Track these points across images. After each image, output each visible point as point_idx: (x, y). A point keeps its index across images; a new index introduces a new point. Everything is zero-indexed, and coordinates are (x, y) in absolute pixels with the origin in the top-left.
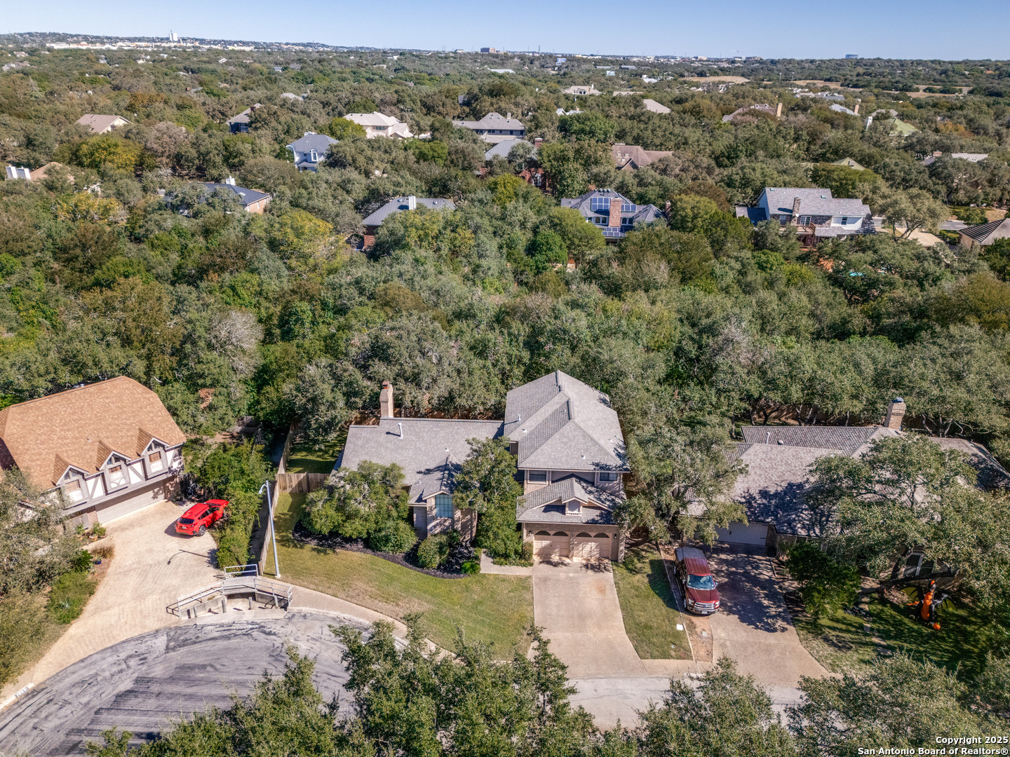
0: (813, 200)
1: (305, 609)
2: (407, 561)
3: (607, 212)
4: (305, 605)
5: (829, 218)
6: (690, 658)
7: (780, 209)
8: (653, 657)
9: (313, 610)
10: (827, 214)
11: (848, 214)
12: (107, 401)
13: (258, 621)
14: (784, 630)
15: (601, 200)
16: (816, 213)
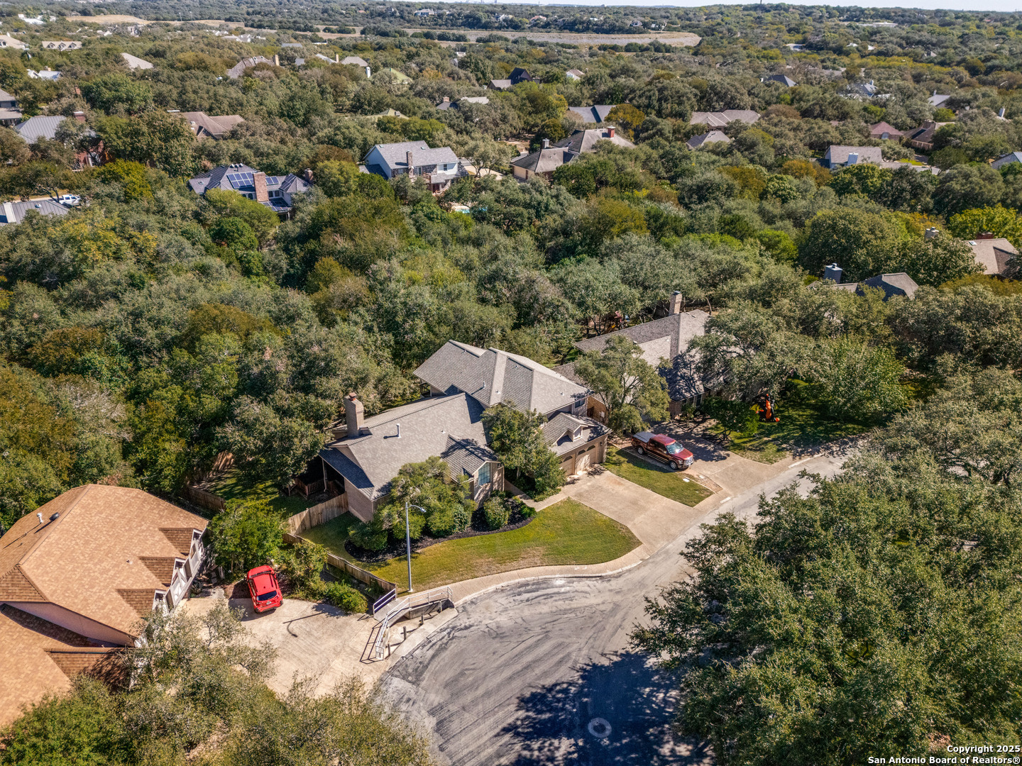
0: (420, 154)
1: (468, 598)
2: (478, 529)
3: (253, 189)
4: (464, 596)
5: (435, 166)
6: (711, 493)
7: (397, 164)
8: (697, 503)
9: (475, 595)
10: (433, 163)
11: (447, 162)
12: (103, 515)
13: (445, 626)
14: (728, 455)
15: (238, 176)
16: (425, 164)
